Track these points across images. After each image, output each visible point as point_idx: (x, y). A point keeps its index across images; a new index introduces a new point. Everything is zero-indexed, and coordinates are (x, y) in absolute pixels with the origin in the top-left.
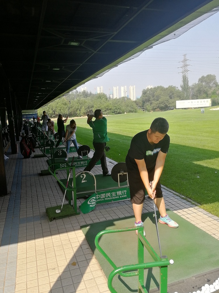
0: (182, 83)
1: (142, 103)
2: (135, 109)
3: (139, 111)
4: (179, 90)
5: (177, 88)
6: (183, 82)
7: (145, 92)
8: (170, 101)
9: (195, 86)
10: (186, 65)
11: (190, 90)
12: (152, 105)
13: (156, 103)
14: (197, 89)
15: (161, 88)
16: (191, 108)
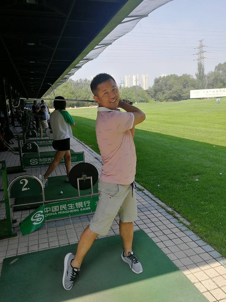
0: (197, 71)
1: (154, 92)
2: (147, 99)
3: (150, 101)
4: (193, 78)
5: (192, 76)
6: (199, 70)
7: (157, 81)
8: (184, 90)
9: (211, 74)
10: (202, 52)
11: (206, 78)
12: (165, 95)
13: (169, 92)
14: (213, 78)
15: (174, 77)
16: (207, 98)
